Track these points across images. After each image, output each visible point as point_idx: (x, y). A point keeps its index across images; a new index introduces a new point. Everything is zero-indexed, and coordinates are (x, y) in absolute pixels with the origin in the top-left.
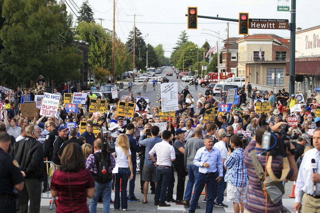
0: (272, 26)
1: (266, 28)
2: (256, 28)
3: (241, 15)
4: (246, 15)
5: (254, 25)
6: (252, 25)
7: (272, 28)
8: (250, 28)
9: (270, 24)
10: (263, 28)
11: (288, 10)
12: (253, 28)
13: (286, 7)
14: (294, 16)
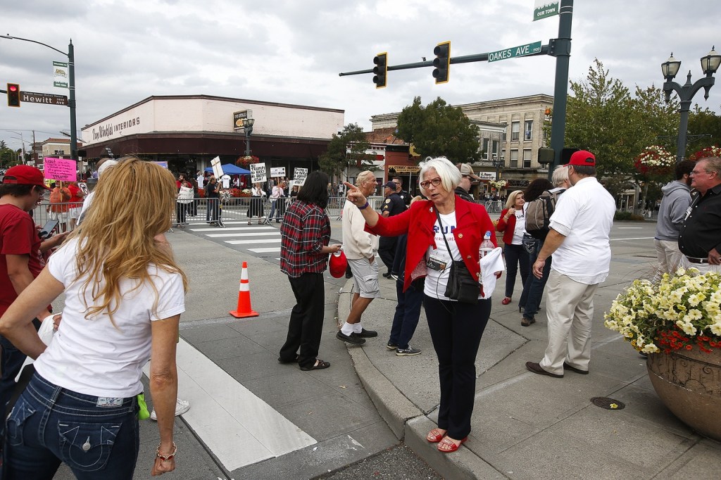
0: (48, 101)
1: (42, 102)
2: (30, 101)
3: (10, 86)
4: (17, 86)
5: (28, 98)
6: (25, 98)
7: (49, 103)
8: (23, 101)
9: (47, 99)
10: (39, 102)
11: (67, 87)
12: (26, 101)
13: (64, 84)
14: (73, 93)
